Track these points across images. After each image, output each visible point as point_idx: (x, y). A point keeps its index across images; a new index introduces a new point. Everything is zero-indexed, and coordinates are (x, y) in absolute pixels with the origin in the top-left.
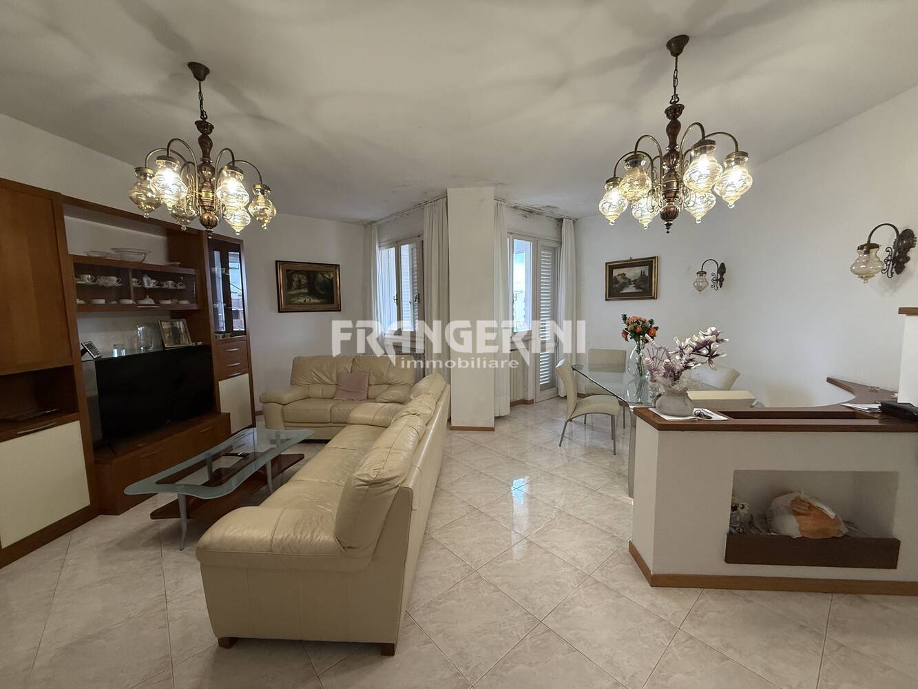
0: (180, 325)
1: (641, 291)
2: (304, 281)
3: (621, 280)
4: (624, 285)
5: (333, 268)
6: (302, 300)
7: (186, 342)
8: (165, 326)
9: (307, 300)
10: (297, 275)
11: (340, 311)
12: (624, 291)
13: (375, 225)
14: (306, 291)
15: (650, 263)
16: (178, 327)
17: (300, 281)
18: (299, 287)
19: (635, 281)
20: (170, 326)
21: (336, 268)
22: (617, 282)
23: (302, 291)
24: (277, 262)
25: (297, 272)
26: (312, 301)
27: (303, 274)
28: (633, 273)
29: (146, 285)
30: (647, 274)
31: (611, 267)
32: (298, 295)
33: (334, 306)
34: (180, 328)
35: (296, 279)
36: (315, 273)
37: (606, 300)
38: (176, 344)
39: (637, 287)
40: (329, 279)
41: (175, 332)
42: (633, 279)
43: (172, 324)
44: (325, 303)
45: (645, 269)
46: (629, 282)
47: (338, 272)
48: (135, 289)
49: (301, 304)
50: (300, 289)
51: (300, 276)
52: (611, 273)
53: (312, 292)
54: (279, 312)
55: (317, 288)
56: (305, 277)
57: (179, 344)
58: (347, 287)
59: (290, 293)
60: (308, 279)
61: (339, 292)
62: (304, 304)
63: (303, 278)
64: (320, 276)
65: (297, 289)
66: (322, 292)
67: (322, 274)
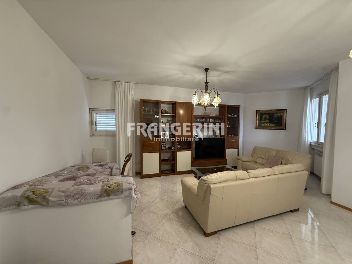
2: (267, 117)
5: (283, 111)
6: (266, 125)
9: (268, 125)
10: (264, 115)
11: (285, 129)
13: (309, 89)
14: (268, 121)
17: (265, 117)
21: (285, 111)
23: (266, 121)
24: (257, 111)
25: (265, 114)
26: (271, 125)
27: (267, 114)
32: (265, 123)
33: (282, 127)
36: (273, 114)
40: (280, 116)
44: (277, 126)
47: (285, 113)
49: (265, 126)
53: (271, 122)
54: (256, 129)
55: (273, 120)
56: (268, 116)
58: (290, 119)
59: (261, 122)
60: (269, 116)
61: (285, 121)
62: (267, 126)
63: (267, 116)
64: (276, 115)
65: (264, 120)
66: (275, 121)
67: (277, 114)
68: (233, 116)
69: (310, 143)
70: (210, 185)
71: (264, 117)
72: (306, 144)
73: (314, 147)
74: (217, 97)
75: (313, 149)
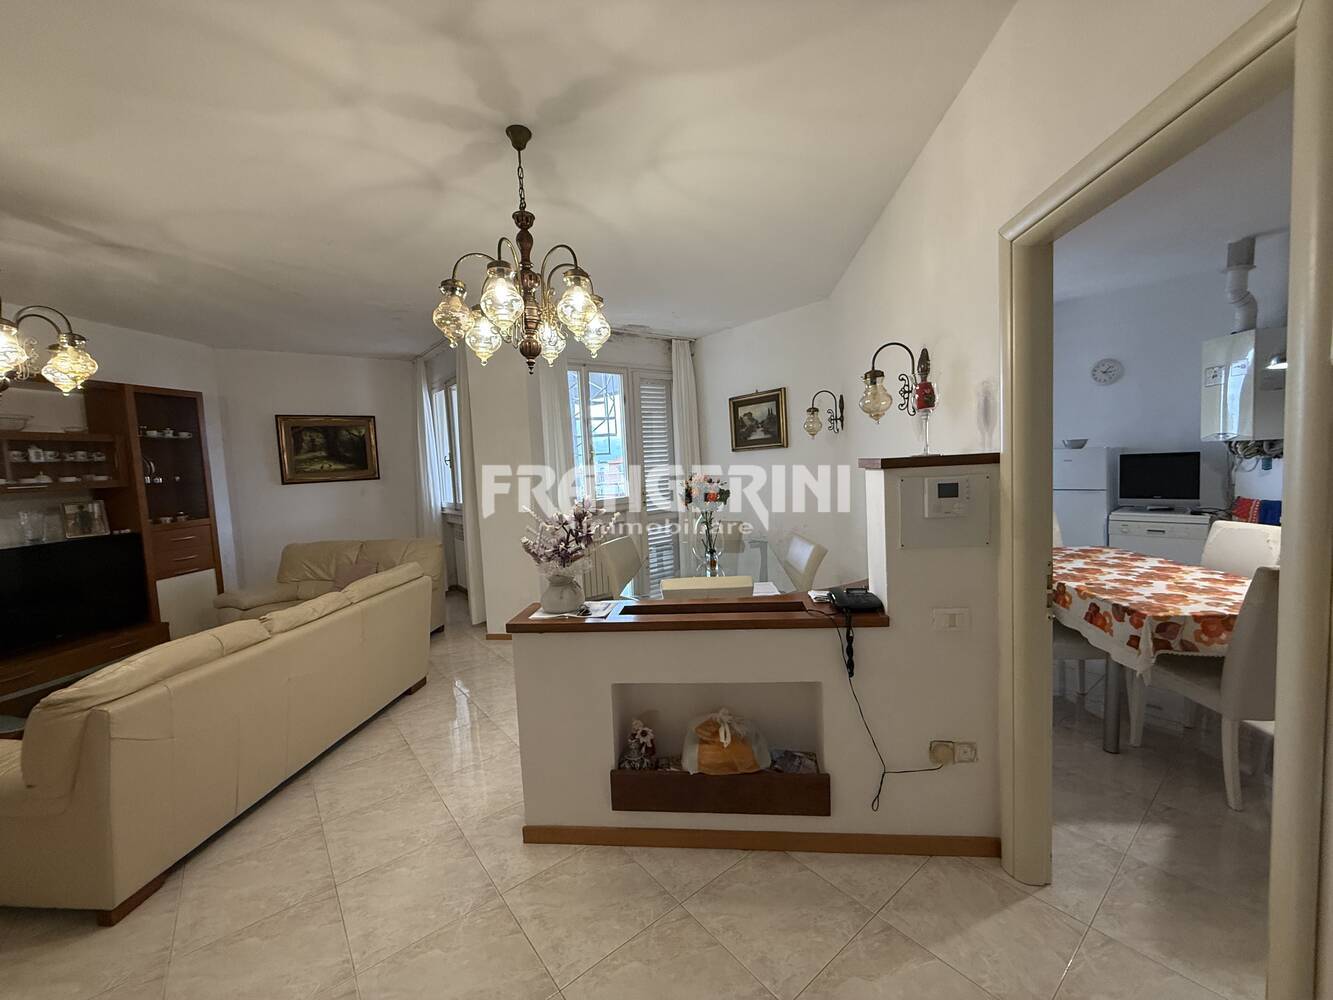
0: (95, 508)
1: (768, 436)
2: (319, 440)
3: (748, 423)
4: (752, 430)
5: (365, 422)
6: (318, 467)
7: (101, 530)
8: (70, 510)
9: (326, 466)
10: (308, 434)
11: (379, 478)
12: (752, 438)
13: (422, 361)
14: (324, 454)
15: (776, 397)
16: (91, 511)
17: (313, 441)
18: (313, 448)
19: (763, 422)
20: (77, 511)
21: (370, 421)
22: (744, 425)
23: (317, 454)
24: (277, 416)
25: (310, 429)
26: (334, 467)
27: (317, 431)
28: (760, 412)
29: (33, 459)
30: (775, 413)
31: (736, 404)
32: (312, 460)
33: (369, 472)
34: (93, 513)
35: (307, 438)
36: (337, 429)
37: (733, 450)
38: (84, 533)
39: (766, 432)
40: (360, 437)
41: (85, 519)
42: (760, 421)
43: (81, 507)
44: (352, 469)
45: (772, 405)
46: (755, 425)
47: (371, 427)
48: (15, 465)
49: (315, 471)
50: (314, 451)
51: (314, 435)
52: (736, 412)
53: (333, 456)
54: (283, 483)
55: (341, 449)
56: (321, 435)
57: (90, 532)
58: (386, 447)
59: (297, 457)
60: (325, 438)
61: (374, 453)
62: (321, 471)
63: (318, 437)
64: (344, 432)
65: (309, 451)
66: (348, 455)
67: (347, 431)
68: (169, 434)
69: (443, 509)
70: (101, 708)
71: (308, 438)
72: (434, 513)
73: (451, 520)
74: (70, 348)
75: (452, 525)
